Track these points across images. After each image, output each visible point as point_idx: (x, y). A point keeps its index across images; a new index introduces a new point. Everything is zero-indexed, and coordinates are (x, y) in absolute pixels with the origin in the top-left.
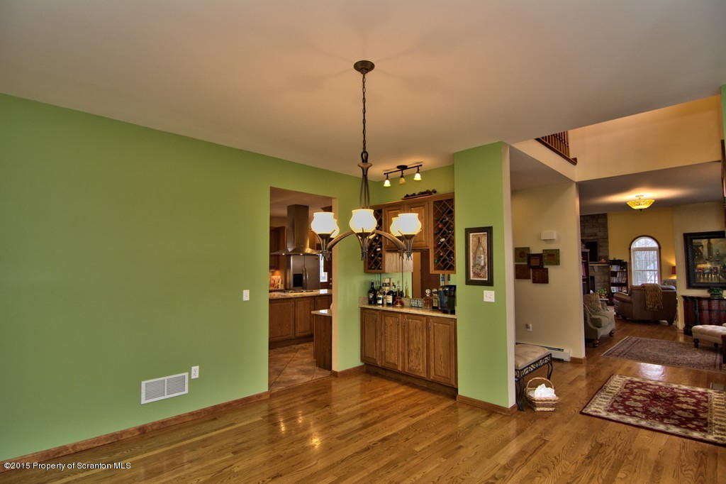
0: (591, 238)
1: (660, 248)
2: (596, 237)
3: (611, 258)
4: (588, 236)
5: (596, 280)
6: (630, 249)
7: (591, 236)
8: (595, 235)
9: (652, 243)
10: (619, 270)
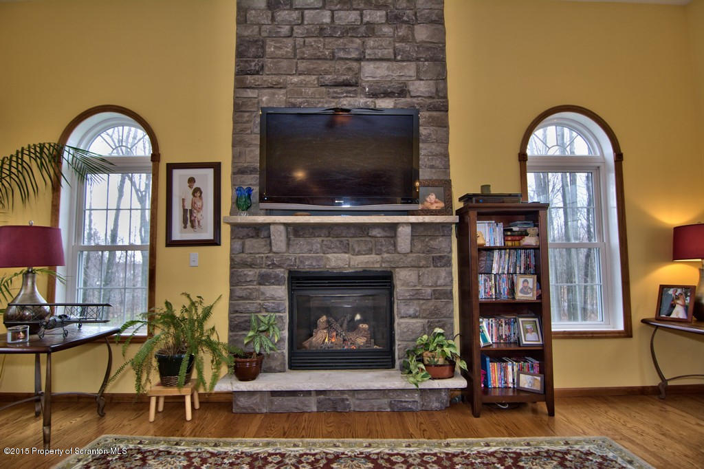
0: (386, 104)
1: (619, 157)
2: (402, 99)
4: (374, 95)
5: (399, 289)
6: (524, 157)
7: (387, 94)
8: (403, 92)
10: (499, 242)
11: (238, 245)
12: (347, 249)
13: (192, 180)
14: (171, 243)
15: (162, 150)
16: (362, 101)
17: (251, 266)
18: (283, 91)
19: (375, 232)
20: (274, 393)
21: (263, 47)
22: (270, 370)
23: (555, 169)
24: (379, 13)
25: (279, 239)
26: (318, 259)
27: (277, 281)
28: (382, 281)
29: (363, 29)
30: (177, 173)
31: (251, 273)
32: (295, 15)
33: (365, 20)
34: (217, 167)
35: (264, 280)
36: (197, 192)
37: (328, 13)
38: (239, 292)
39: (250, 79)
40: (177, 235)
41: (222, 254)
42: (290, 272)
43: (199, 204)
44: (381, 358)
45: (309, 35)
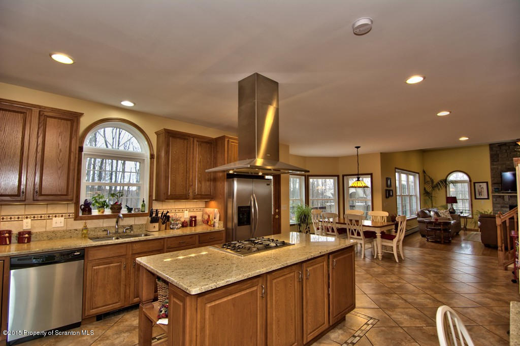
11: (494, 199)
13: (480, 186)
14: (476, 199)
15: (472, 179)
17: (499, 204)
21: (498, 156)
25: (507, 199)
27: (506, 207)
30: (476, 184)
31: (499, 205)
32: (507, 147)
34: (487, 183)
35: (503, 207)
36: (482, 188)
38: (495, 209)
39: (495, 163)
40: (477, 197)
41: (490, 201)
42: (510, 206)
43: (483, 191)
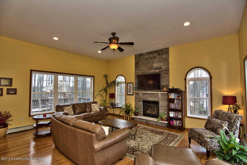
0: (157, 71)
1: (211, 78)
2: (160, 70)
3: (171, 87)
4: (156, 69)
5: (160, 105)
6: (185, 79)
7: (158, 69)
8: (160, 68)
9: (205, 75)
10: (176, 98)
11: (136, 96)
12: (151, 97)
13: (130, 85)
14: (128, 95)
15: (126, 81)
16: (153, 71)
17: (137, 99)
18: (141, 70)
19: (155, 94)
20: (139, 118)
21: (138, 63)
22: (140, 115)
23: (198, 80)
24: (156, 54)
25: (141, 95)
26: (147, 98)
27: (141, 102)
28: (157, 103)
29: (154, 57)
30: (128, 84)
32: (143, 57)
33: (154, 56)
34: (133, 83)
35: (139, 101)
36: (130, 87)
37: (148, 56)
38: (136, 103)
39: (137, 69)
41: (134, 97)
42: (143, 100)
43: (131, 89)
44: (156, 116)
45: (145, 60)
